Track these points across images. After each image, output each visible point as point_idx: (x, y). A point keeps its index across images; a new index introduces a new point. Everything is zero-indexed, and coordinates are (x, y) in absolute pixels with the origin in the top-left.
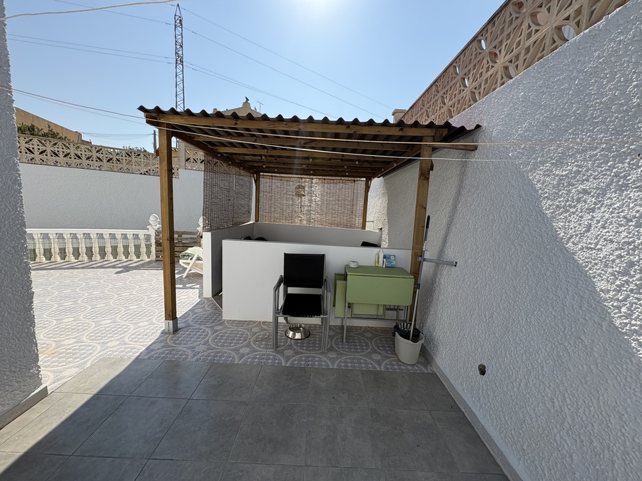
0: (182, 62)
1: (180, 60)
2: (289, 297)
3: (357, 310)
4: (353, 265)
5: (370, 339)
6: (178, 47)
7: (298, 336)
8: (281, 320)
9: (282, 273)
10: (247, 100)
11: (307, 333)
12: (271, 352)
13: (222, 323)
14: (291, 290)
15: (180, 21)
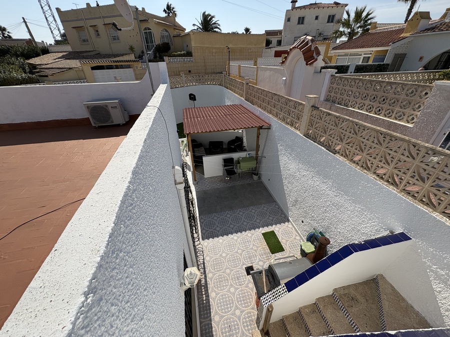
4: (240, 159)
5: (246, 176)
7: (228, 179)
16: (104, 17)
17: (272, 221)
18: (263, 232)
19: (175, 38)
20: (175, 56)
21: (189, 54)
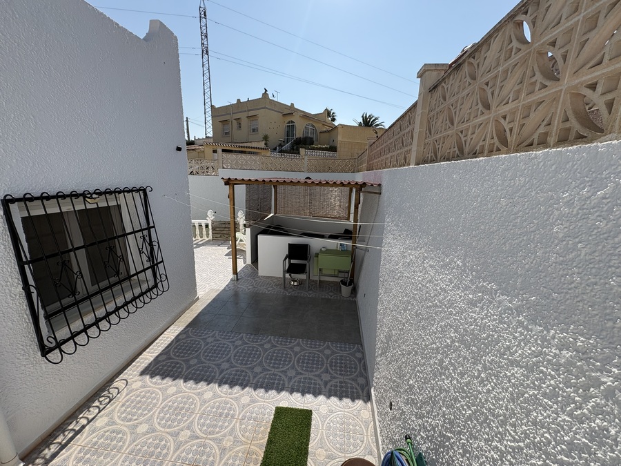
0: (207, 52)
1: (206, 51)
2: (291, 265)
3: (324, 272)
4: (323, 249)
5: (332, 287)
6: (203, 37)
7: (295, 284)
8: (287, 275)
9: (287, 253)
10: (266, 91)
11: (301, 283)
12: (282, 290)
13: (259, 277)
14: (293, 261)
15: (205, 13)
16: (249, 111)
17: (326, 383)
18: (284, 404)
19: (322, 134)
20: (314, 149)
21: (333, 149)
